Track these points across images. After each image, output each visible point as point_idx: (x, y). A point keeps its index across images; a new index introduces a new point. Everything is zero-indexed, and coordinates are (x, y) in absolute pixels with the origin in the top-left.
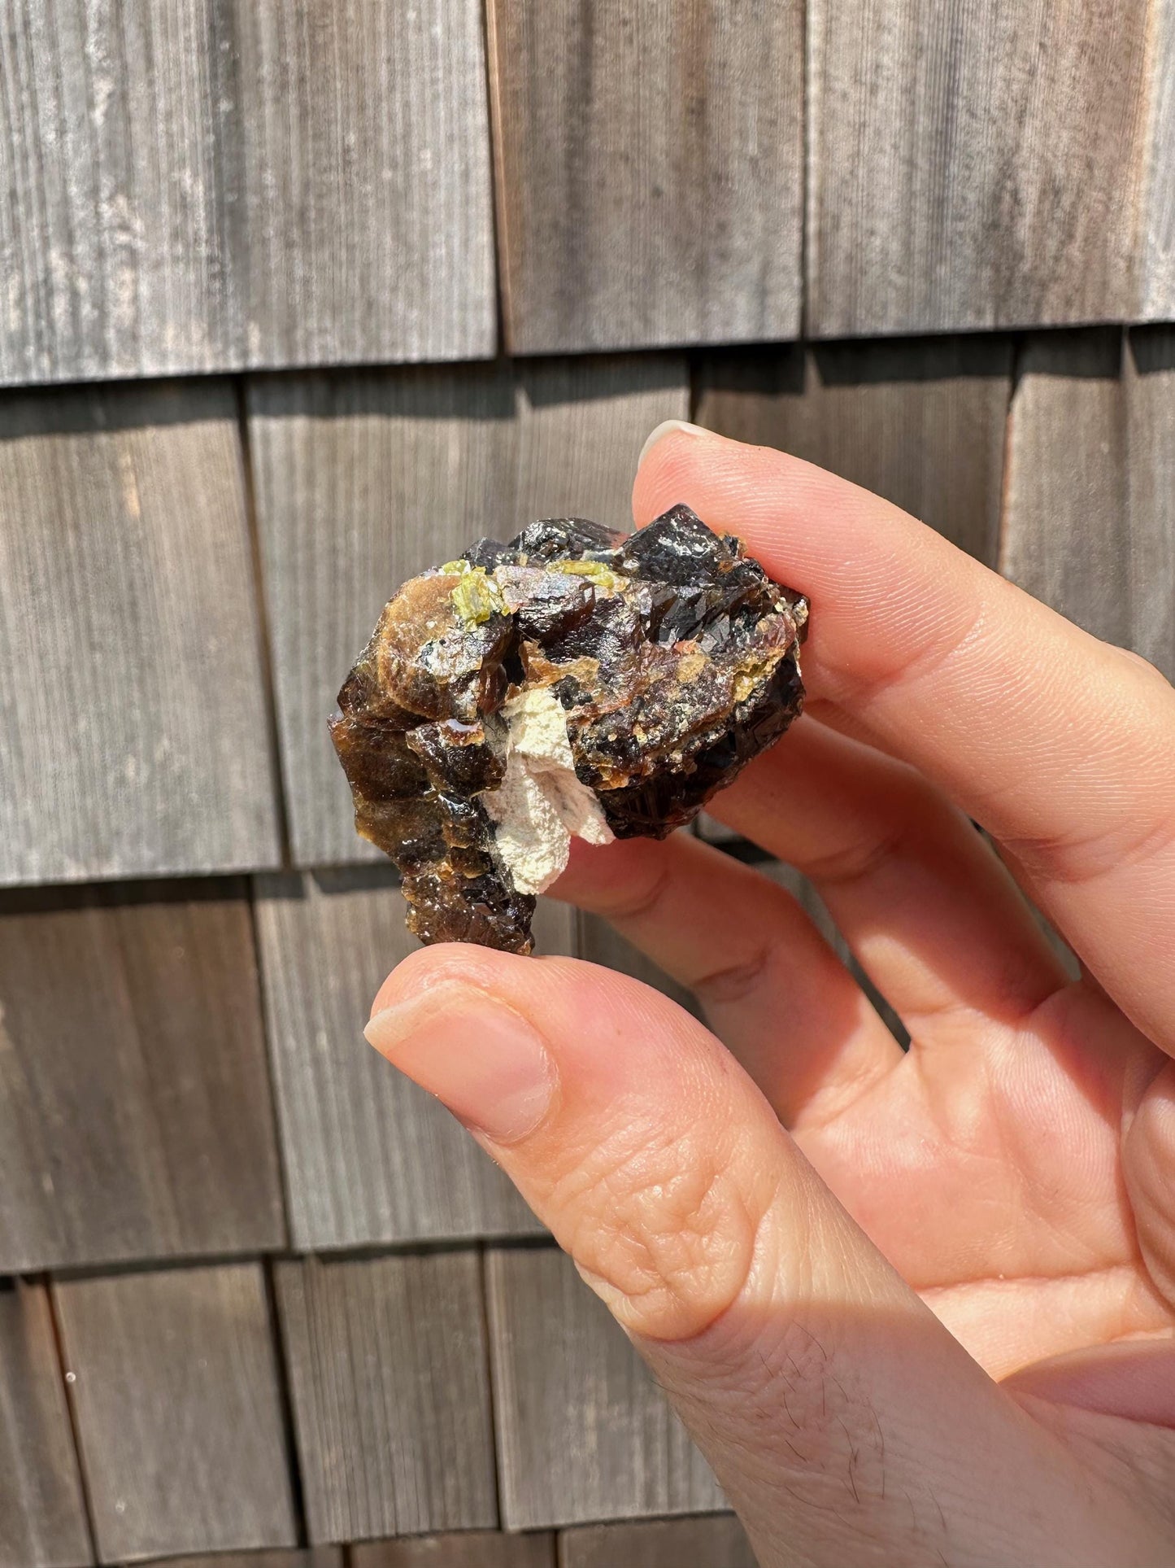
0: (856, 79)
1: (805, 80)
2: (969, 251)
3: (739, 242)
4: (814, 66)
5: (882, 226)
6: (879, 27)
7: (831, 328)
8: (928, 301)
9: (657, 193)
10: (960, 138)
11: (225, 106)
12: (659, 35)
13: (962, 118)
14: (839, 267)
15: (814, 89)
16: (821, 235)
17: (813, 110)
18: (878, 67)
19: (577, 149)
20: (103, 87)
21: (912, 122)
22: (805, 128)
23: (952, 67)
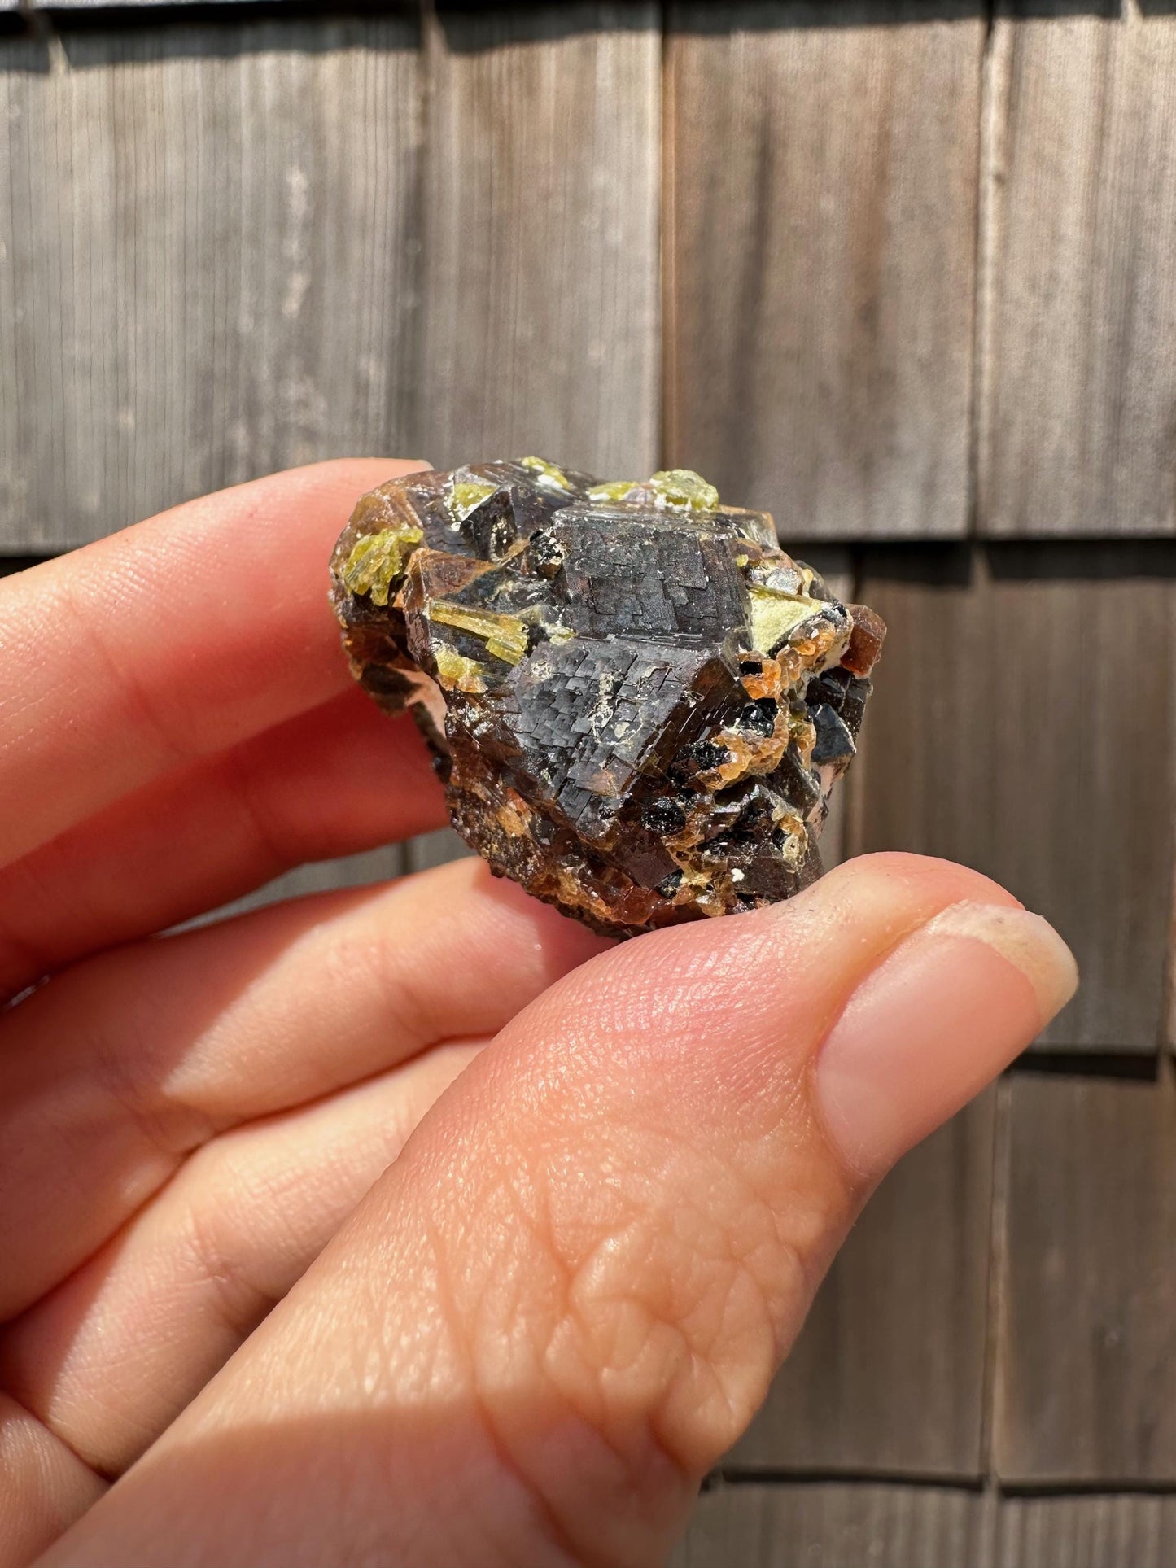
0: (1033, 285)
1: (977, 286)
2: (1149, 453)
3: (906, 437)
4: (989, 273)
5: (1057, 428)
6: (1056, 238)
7: (1001, 524)
8: (1107, 504)
9: (824, 390)
10: (1138, 343)
11: (410, 302)
12: (832, 244)
13: (1141, 325)
14: (1011, 466)
15: (988, 296)
16: (994, 436)
17: (988, 318)
18: (1053, 277)
19: (747, 347)
20: (298, 283)
21: (1087, 327)
22: (975, 331)
23: (1131, 277)
